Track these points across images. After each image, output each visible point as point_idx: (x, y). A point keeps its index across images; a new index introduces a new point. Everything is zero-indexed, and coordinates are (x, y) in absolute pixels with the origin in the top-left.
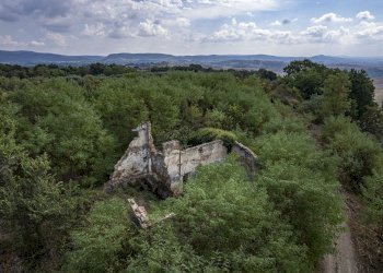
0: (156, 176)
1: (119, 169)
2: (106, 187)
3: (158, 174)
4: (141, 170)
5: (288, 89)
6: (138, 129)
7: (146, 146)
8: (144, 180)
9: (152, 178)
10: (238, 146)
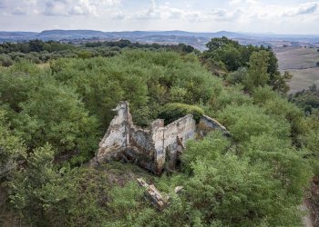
0: (136, 149)
1: (104, 145)
2: (92, 163)
3: (139, 147)
4: (121, 144)
5: (216, 62)
6: (117, 108)
7: (126, 123)
8: (124, 153)
9: (132, 150)
10: (206, 118)
